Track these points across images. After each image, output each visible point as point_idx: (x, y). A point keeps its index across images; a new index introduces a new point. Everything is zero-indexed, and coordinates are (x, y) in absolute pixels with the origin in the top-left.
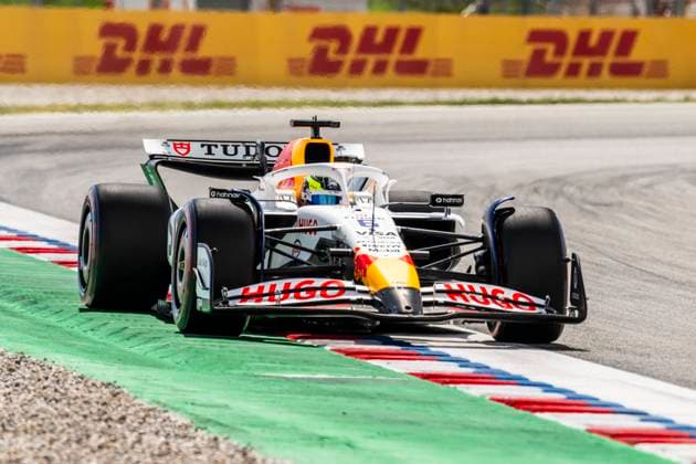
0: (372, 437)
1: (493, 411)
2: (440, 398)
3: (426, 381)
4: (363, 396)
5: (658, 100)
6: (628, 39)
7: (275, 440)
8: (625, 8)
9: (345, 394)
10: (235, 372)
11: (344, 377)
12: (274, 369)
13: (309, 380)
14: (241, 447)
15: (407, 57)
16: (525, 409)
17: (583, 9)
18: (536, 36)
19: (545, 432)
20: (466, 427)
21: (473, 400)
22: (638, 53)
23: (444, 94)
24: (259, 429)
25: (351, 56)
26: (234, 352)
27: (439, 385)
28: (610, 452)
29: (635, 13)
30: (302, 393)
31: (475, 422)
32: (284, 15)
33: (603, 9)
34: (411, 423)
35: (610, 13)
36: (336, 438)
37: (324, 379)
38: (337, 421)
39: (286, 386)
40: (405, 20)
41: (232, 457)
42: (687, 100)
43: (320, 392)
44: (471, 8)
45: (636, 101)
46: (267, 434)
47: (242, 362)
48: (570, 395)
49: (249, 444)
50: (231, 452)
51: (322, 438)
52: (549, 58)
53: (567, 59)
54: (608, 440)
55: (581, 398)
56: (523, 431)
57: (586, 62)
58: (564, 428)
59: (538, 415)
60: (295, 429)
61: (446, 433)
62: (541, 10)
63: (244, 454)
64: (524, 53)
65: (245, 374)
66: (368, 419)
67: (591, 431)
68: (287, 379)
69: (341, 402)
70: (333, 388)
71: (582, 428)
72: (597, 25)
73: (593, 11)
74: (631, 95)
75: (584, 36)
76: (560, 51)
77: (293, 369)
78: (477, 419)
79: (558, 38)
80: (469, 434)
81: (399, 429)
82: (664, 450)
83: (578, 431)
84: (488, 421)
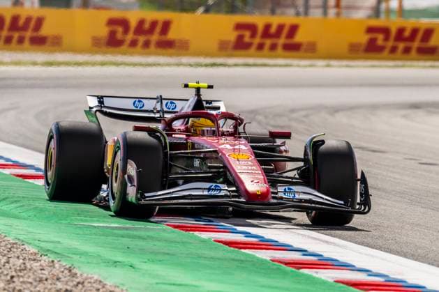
0: (145, 262)
1: (216, 248)
2: (184, 240)
3: (176, 229)
4: (140, 238)
5: (311, 66)
6: (294, 29)
7: (88, 263)
8: (292, 11)
9: (129, 236)
10: (63, 222)
11: (128, 226)
12: (86, 221)
13: (107, 227)
14: (67, 267)
15: (163, 38)
16: (234, 247)
17: (268, 11)
18: (239, 27)
19: (246, 261)
20: (200, 257)
21: (203, 241)
22: (299, 38)
23: (185, 60)
24: (79, 256)
25: (130, 36)
26: (62, 210)
27: (184, 232)
28: (285, 273)
29: (298, 14)
30: (103, 235)
31: (204, 254)
32: (91, 12)
33: (278, 11)
34: (168, 254)
35: (283, 14)
36: (124, 262)
37: (116, 227)
38: (123, 252)
39: (94, 231)
40: (162, 16)
41: (63, 272)
42: (328, 66)
43: (114, 235)
44: (201, 10)
45: (298, 66)
46: (83, 259)
47: (68, 216)
48: (261, 239)
49: (73, 265)
50: (62, 270)
51: (116, 262)
52: (247, 39)
53: (257, 40)
54: (283, 266)
55: (268, 241)
56: (233, 260)
57: (268, 42)
58: (258, 259)
59: (243, 251)
60: (99, 256)
61: (189, 260)
62: (242, 12)
63: (70, 271)
64: (232, 36)
65: (69, 224)
66: (142, 251)
67: (273, 261)
68: (95, 227)
69: (126, 241)
70: (121, 232)
71: (268, 259)
72: (275, 21)
73: (273, 12)
74: (295, 62)
75: (268, 27)
76: (253, 36)
77: (98, 221)
78: (207, 253)
79: (252, 28)
80: (202, 261)
81: (160, 257)
82: (317, 273)
83: (266, 260)
84: (212, 254)
